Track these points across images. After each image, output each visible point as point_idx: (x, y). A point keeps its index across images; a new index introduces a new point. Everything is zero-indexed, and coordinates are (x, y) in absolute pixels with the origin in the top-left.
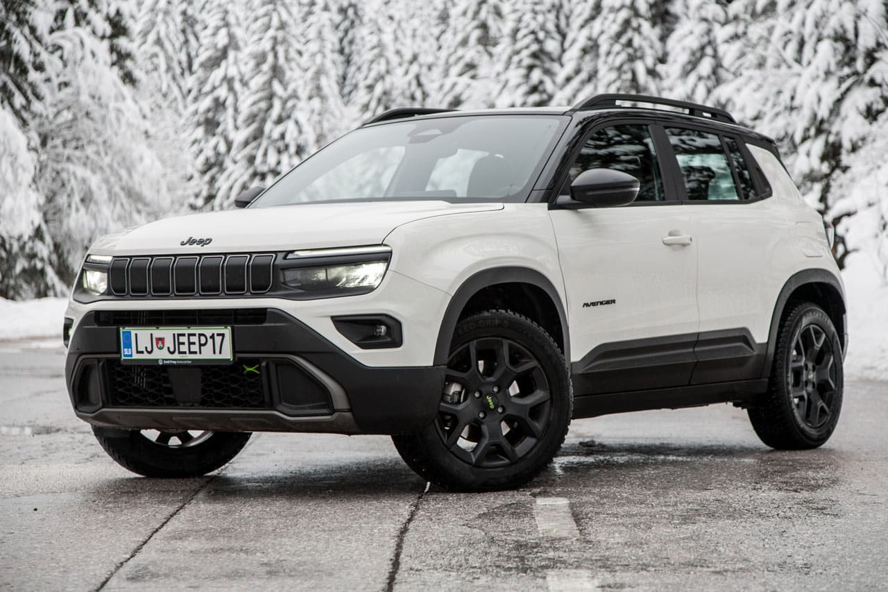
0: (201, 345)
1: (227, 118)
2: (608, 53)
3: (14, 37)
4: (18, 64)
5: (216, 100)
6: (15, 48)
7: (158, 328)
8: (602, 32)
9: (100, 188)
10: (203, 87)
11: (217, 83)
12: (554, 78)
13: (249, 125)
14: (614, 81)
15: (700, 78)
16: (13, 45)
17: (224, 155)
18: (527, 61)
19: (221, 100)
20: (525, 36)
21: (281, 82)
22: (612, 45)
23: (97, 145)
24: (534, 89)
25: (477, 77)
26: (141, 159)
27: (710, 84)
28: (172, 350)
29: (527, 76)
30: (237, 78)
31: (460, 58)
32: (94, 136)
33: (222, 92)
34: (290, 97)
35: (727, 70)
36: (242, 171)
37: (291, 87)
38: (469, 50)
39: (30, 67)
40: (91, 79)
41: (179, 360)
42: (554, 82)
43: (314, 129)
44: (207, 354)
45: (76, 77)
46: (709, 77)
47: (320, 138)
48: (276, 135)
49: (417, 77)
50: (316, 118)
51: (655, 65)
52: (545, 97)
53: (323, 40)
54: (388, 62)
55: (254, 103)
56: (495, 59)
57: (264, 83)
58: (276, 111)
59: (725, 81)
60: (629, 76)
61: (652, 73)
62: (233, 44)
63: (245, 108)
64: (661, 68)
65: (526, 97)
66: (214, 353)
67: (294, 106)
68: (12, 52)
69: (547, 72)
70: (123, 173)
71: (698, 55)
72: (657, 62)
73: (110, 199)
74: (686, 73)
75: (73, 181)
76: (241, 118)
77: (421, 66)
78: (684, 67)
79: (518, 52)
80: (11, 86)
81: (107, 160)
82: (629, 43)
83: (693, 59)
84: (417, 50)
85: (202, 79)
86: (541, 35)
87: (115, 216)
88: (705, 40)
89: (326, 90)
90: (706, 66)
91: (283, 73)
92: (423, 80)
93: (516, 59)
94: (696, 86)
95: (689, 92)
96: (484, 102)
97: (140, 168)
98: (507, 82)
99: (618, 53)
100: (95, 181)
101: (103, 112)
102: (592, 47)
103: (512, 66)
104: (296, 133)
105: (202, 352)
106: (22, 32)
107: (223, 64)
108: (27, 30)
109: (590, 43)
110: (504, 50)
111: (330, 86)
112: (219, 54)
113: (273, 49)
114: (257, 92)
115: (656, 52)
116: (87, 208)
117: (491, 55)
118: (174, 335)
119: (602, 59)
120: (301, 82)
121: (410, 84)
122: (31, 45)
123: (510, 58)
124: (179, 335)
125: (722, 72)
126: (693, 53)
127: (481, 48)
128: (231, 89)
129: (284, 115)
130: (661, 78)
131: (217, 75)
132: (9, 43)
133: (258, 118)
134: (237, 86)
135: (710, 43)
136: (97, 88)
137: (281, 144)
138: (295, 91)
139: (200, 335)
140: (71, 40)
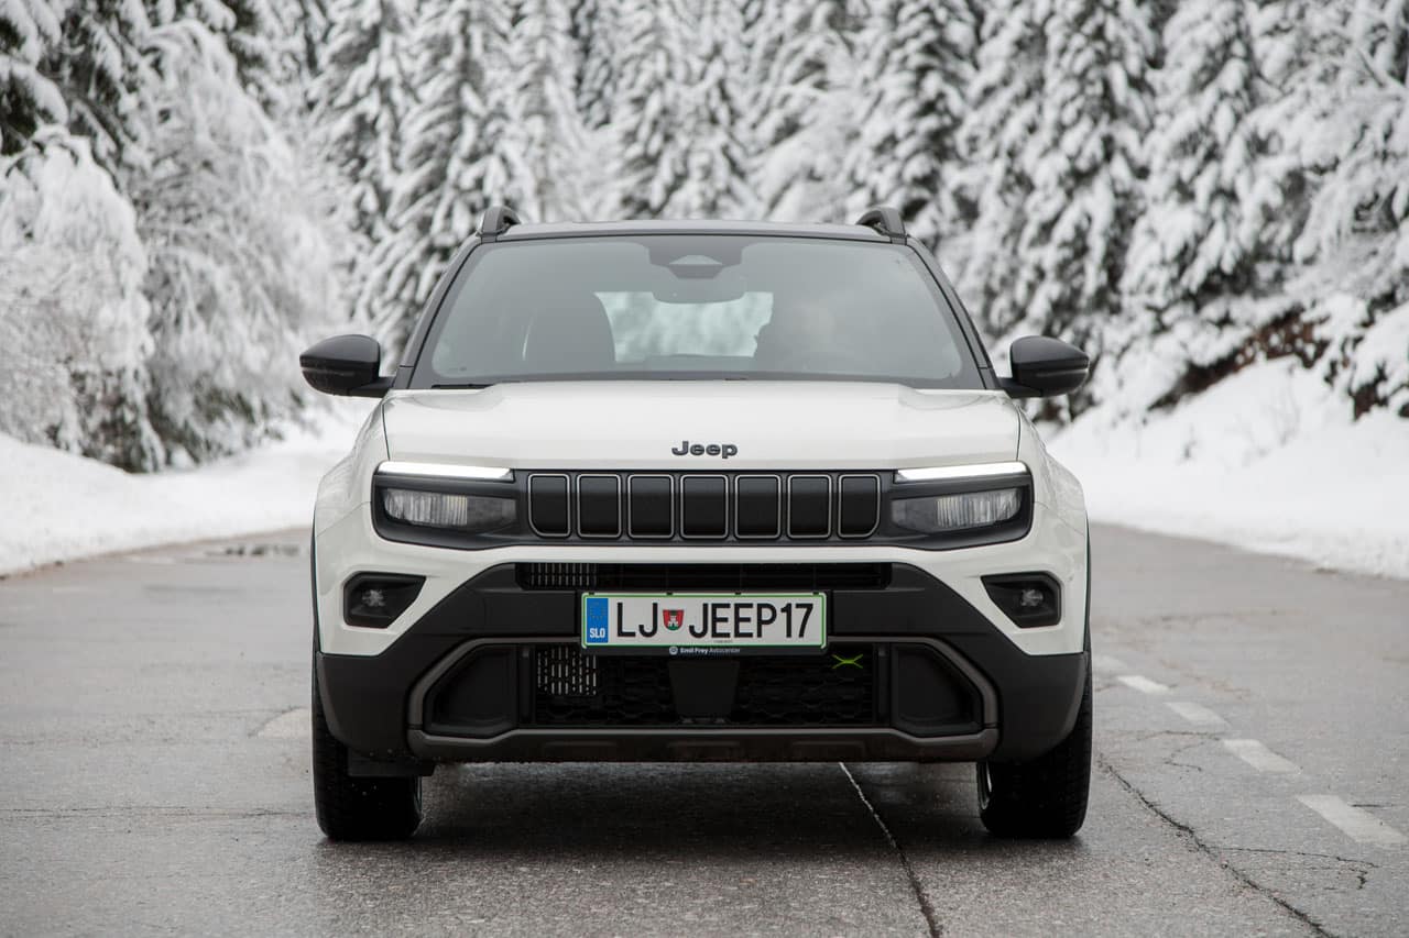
0: (761, 623)
1: (378, 151)
2: (1063, 51)
3: (96, 39)
4: (103, 84)
5: (360, 119)
6: (98, 58)
7: (670, 594)
8: (1052, 14)
9: (229, 288)
10: (337, 96)
11: (362, 91)
12: (963, 88)
13: (420, 165)
14: (1073, 98)
15: (1223, 96)
16: (94, 53)
17: (374, 215)
18: (917, 60)
19: (369, 119)
20: (913, 16)
21: (476, 89)
22: (1068, 37)
23: (224, 215)
24: (929, 108)
25: (826, 86)
26: (297, 239)
27: (1239, 105)
28: (699, 629)
29: (917, 86)
30: (397, 80)
31: (796, 52)
32: (218, 201)
33: (371, 106)
34: (492, 116)
35: (1269, 83)
36: (409, 244)
37: (494, 97)
38: (811, 37)
39: (122, 89)
40: (213, 106)
41: (714, 647)
42: (963, 96)
43: (534, 169)
44: (774, 636)
45: (189, 102)
46: (1238, 94)
47: (543, 187)
48: (467, 181)
49: (721, 85)
50: (536, 151)
51: (1143, 71)
52: (947, 121)
53: (548, 16)
54: (670, 59)
55: (430, 126)
56: (859, 53)
57: (447, 92)
58: (467, 141)
59: (1265, 101)
60: (1098, 89)
61: (1137, 83)
62: (390, 22)
63: (413, 134)
64: (1153, 76)
65: (914, 121)
66: (789, 635)
67: (500, 131)
68: (92, 65)
69: (952, 78)
70: (267, 261)
71: (1219, 56)
72: (1146, 66)
73: (246, 307)
74: (1198, 86)
75: (184, 277)
76: (406, 152)
77: (726, 64)
78: (1195, 77)
79: (900, 44)
80: (92, 121)
81: (241, 240)
82: (1099, 33)
83: (1210, 62)
84: (720, 37)
85: (335, 83)
86: (941, 14)
87: (255, 336)
88: (1232, 29)
89: (554, 103)
90: (1232, 75)
91: (481, 74)
92: (731, 89)
93: (897, 55)
94: (1215, 108)
95: (1204, 119)
96: (840, 128)
97: (295, 254)
98: (880, 96)
99: (1079, 51)
100: (220, 276)
101: (232, 160)
102: (1032, 39)
103: (891, 69)
104: (502, 179)
105: (763, 633)
106: (108, 30)
107: (373, 57)
108: (114, 27)
109: (1029, 32)
110: (876, 40)
111: (561, 97)
112: (365, 38)
113: (464, 31)
114: (434, 106)
115: (1145, 48)
116: (208, 321)
117: (850, 46)
118: (705, 606)
119: (1052, 58)
120: (511, 89)
121: (708, 96)
122: (123, 53)
123: (887, 54)
124: (715, 606)
125: (1260, 85)
126: (1211, 53)
127: (833, 35)
128: (386, 100)
129: (482, 146)
130: (1153, 93)
131: (362, 75)
132: (89, 48)
133: (436, 153)
134: (397, 95)
135: (1239, 35)
136: (223, 121)
137: (476, 198)
138: (500, 105)
139: (760, 607)
140: (179, 41)
